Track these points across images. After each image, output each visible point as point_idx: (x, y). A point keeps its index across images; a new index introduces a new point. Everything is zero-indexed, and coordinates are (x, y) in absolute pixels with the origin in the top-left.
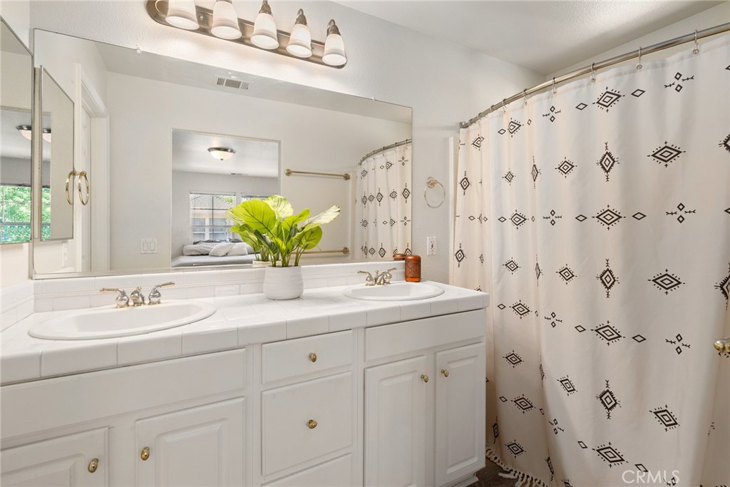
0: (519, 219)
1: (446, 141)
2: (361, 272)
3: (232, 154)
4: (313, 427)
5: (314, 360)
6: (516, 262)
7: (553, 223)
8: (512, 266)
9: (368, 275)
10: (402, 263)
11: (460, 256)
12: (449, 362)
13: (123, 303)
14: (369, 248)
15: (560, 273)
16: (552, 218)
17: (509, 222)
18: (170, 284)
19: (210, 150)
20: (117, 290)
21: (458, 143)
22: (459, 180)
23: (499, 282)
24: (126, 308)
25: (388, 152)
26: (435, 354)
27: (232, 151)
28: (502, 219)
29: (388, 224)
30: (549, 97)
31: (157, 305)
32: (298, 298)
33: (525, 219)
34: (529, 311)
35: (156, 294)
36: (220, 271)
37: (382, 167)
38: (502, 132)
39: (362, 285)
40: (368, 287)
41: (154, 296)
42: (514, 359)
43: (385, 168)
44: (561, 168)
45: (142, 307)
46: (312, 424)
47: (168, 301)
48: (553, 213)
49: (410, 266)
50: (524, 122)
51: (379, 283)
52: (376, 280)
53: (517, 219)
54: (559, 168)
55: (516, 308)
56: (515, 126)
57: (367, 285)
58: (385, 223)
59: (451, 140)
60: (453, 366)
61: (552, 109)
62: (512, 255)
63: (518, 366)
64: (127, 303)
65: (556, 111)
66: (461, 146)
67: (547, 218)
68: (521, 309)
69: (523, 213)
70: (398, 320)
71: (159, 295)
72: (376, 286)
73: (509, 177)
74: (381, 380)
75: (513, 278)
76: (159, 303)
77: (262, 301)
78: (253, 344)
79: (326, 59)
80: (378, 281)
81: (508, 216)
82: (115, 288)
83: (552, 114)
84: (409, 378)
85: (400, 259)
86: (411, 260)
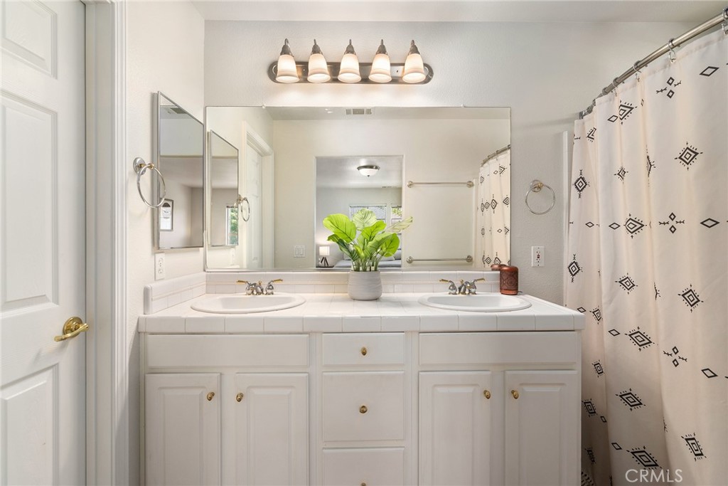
0: (635, 226)
1: (559, 136)
2: (443, 280)
3: (377, 170)
4: (364, 412)
5: (364, 354)
6: (633, 278)
7: (673, 230)
8: (627, 283)
9: (450, 284)
10: (497, 274)
11: (575, 269)
12: (522, 384)
13: (250, 291)
14: (486, 257)
15: (683, 295)
16: (672, 223)
17: (623, 229)
18: (280, 280)
19: (359, 168)
20: (247, 282)
21: (572, 137)
22: (573, 181)
23: (610, 301)
24: (252, 296)
25: (501, 157)
26: (504, 371)
27: (376, 168)
28: (615, 226)
29: (503, 232)
30: (665, 67)
31: (271, 296)
32: (376, 299)
33: (643, 226)
34: (650, 342)
35: (270, 287)
36: (319, 273)
37: (495, 173)
38: (613, 119)
39: (445, 293)
40: (451, 295)
41: (269, 289)
42: (632, 400)
43: (498, 173)
44: (683, 157)
45: (262, 296)
46: (363, 410)
47: (278, 294)
48: (672, 216)
49: (505, 278)
50: (636, 103)
51: (464, 293)
52: (460, 289)
53: (631, 226)
54: (680, 158)
55: (633, 336)
56: (627, 109)
57: (450, 294)
58: (499, 231)
59: (566, 135)
60: (527, 389)
61: (670, 81)
62: (626, 270)
63: (636, 410)
64: (253, 292)
65: (675, 83)
66: (575, 141)
67: (664, 223)
68: (641, 339)
69: (640, 218)
70: (456, 329)
71: (273, 288)
72: (460, 295)
73: (622, 173)
74: (435, 386)
75: (629, 298)
76: (272, 294)
77: (344, 300)
78: (316, 332)
79: (406, 78)
80: (462, 291)
81: (622, 222)
82: (245, 281)
83: (670, 88)
84: (470, 389)
85: (496, 270)
86: (505, 270)
